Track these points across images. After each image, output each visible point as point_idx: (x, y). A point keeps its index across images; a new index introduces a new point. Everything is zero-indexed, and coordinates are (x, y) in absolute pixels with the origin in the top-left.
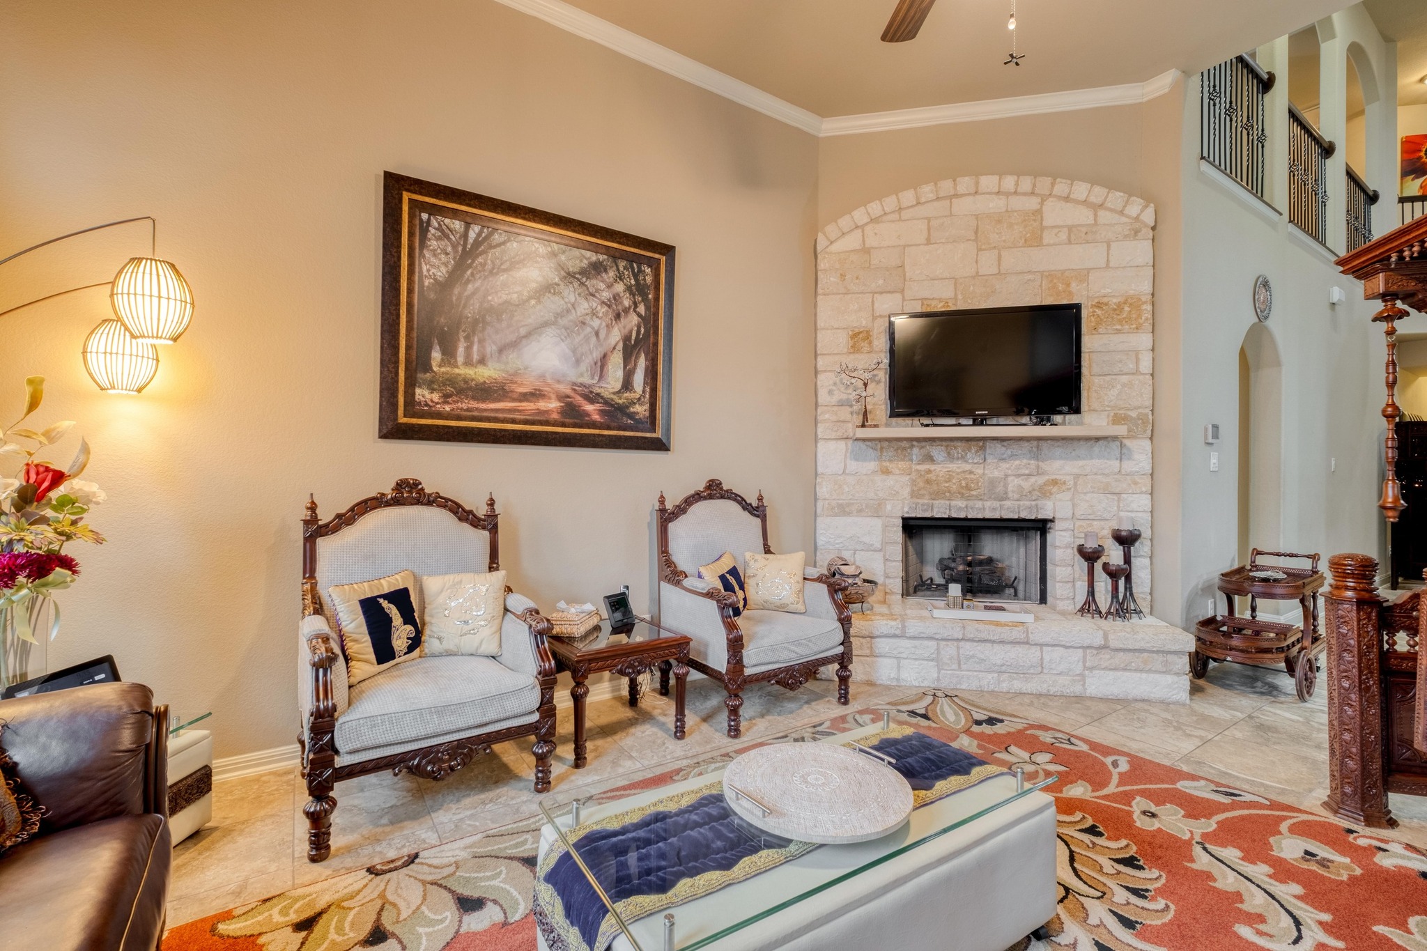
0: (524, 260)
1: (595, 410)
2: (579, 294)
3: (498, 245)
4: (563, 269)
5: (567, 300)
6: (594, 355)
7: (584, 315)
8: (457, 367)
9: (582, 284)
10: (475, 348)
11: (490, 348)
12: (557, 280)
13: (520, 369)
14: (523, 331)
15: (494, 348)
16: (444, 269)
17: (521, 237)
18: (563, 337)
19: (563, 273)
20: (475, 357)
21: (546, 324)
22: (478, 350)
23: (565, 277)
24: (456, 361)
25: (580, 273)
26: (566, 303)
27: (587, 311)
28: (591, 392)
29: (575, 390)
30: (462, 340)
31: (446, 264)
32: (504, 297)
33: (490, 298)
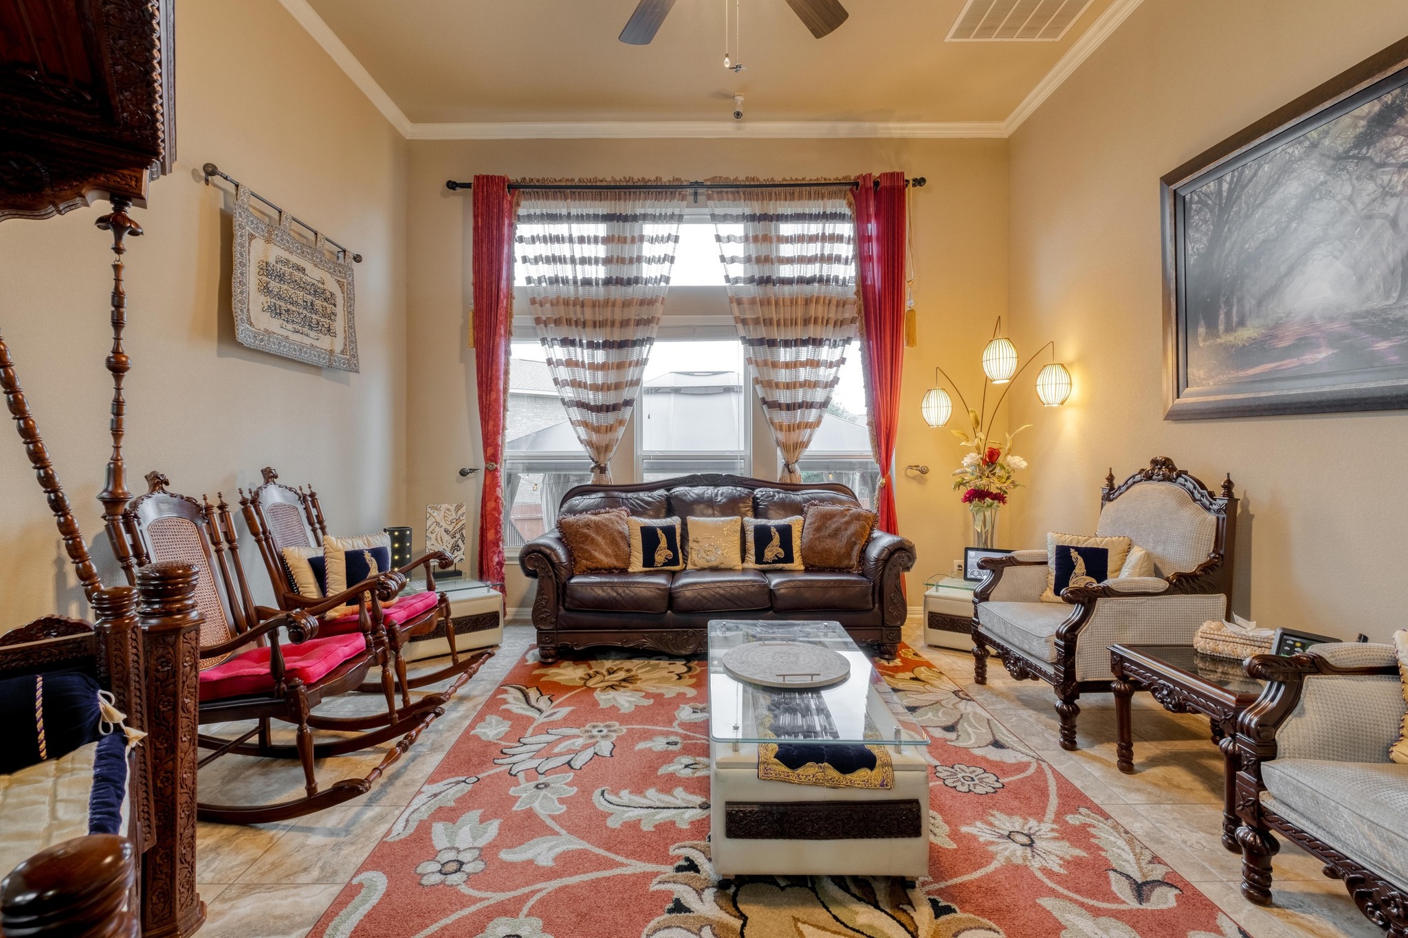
0: (1278, 179)
1: (1390, 347)
2: (1358, 178)
3: (1250, 180)
4: (1329, 157)
5: (1339, 197)
6: (1390, 259)
7: (1369, 205)
8: (1219, 337)
9: (1364, 158)
10: (1235, 310)
11: (1249, 303)
12: (1322, 178)
13: (1281, 318)
14: (1283, 269)
15: (1253, 302)
16: (1205, 240)
17: (1272, 154)
18: (1336, 253)
19: (1330, 163)
20: (1235, 319)
21: (1314, 244)
22: (1238, 311)
23: (1333, 167)
24: (1218, 331)
25: (1355, 147)
26: (1339, 201)
27: (1373, 196)
28: (1385, 320)
29: (1356, 325)
30: (1223, 305)
31: (1206, 234)
32: (1261, 236)
33: (1247, 246)
